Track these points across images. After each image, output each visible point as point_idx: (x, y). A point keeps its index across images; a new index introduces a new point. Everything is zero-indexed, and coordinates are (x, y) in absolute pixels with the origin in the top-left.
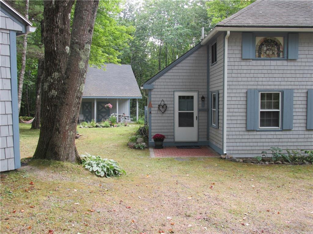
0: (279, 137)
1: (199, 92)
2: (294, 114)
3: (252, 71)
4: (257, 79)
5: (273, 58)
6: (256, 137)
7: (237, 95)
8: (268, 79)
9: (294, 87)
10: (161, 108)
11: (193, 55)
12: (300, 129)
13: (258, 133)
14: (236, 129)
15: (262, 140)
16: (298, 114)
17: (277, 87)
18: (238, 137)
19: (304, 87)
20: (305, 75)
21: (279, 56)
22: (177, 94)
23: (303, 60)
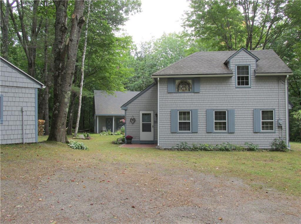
0: (190, 136)
1: (154, 111)
2: (199, 123)
3: (174, 99)
4: (176, 104)
5: (186, 92)
6: (177, 136)
7: (165, 113)
8: (183, 104)
9: (198, 108)
10: (132, 121)
11: (150, 89)
12: (203, 132)
13: (178, 134)
14: (165, 132)
15: (180, 139)
16: (201, 123)
17: (188, 108)
18: (166, 136)
19: (204, 108)
20: (205, 101)
21: (189, 90)
22: (141, 113)
23: (203, 93)
